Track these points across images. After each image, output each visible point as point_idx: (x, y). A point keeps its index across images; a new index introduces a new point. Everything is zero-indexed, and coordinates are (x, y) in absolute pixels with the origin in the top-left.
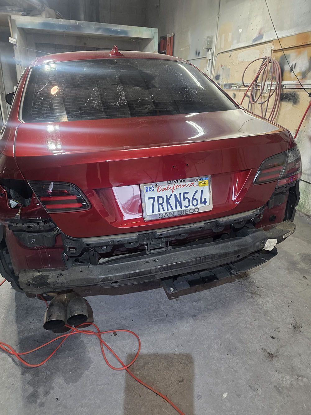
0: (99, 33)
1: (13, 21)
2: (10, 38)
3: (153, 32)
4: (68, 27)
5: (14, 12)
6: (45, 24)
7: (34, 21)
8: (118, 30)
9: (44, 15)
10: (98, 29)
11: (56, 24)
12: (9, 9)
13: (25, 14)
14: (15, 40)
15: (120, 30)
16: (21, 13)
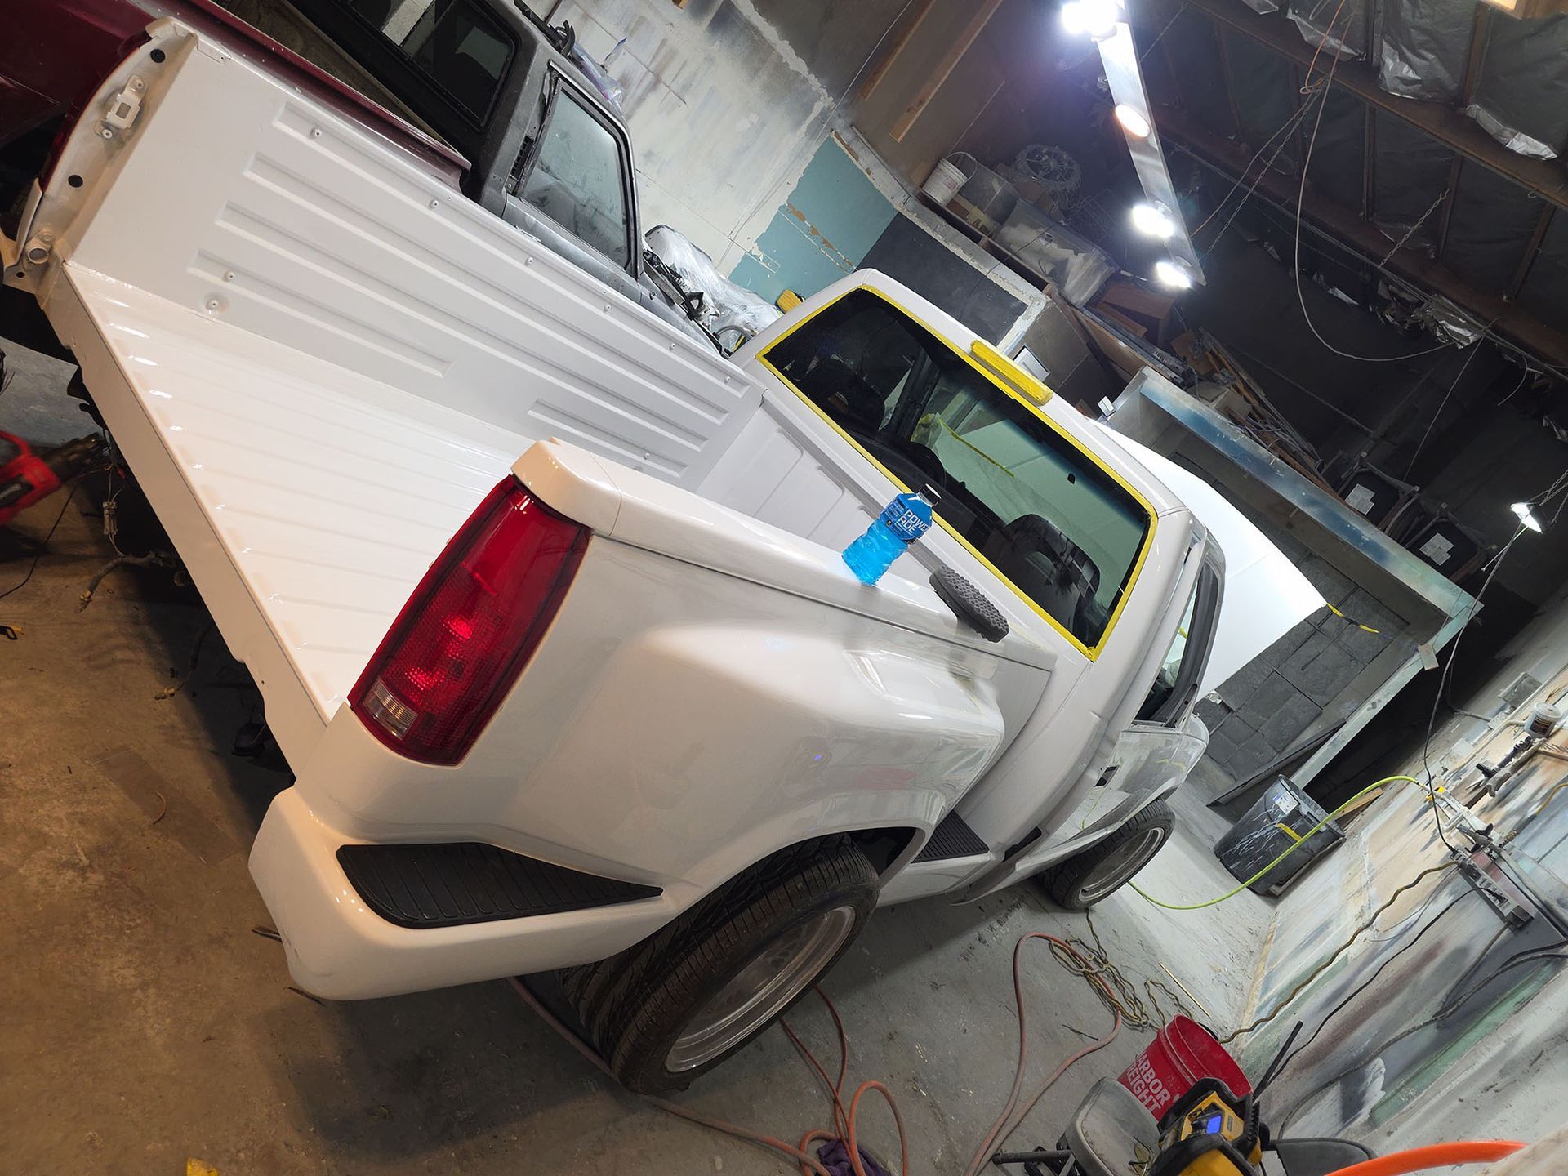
0: (1311, 512)
1: (1144, 378)
2: (1105, 399)
3: (1462, 604)
4: (1245, 455)
5: (1161, 366)
6: (1199, 420)
7: (1181, 401)
8: (1363, 537)
9: (1214, 405)
10: (1312, 503)
11: (1221, 435)
12: (1156, 356)
13: (1180, 380)
14: (1111, 408)
15: (1367, 539)
16: (1173, 375)
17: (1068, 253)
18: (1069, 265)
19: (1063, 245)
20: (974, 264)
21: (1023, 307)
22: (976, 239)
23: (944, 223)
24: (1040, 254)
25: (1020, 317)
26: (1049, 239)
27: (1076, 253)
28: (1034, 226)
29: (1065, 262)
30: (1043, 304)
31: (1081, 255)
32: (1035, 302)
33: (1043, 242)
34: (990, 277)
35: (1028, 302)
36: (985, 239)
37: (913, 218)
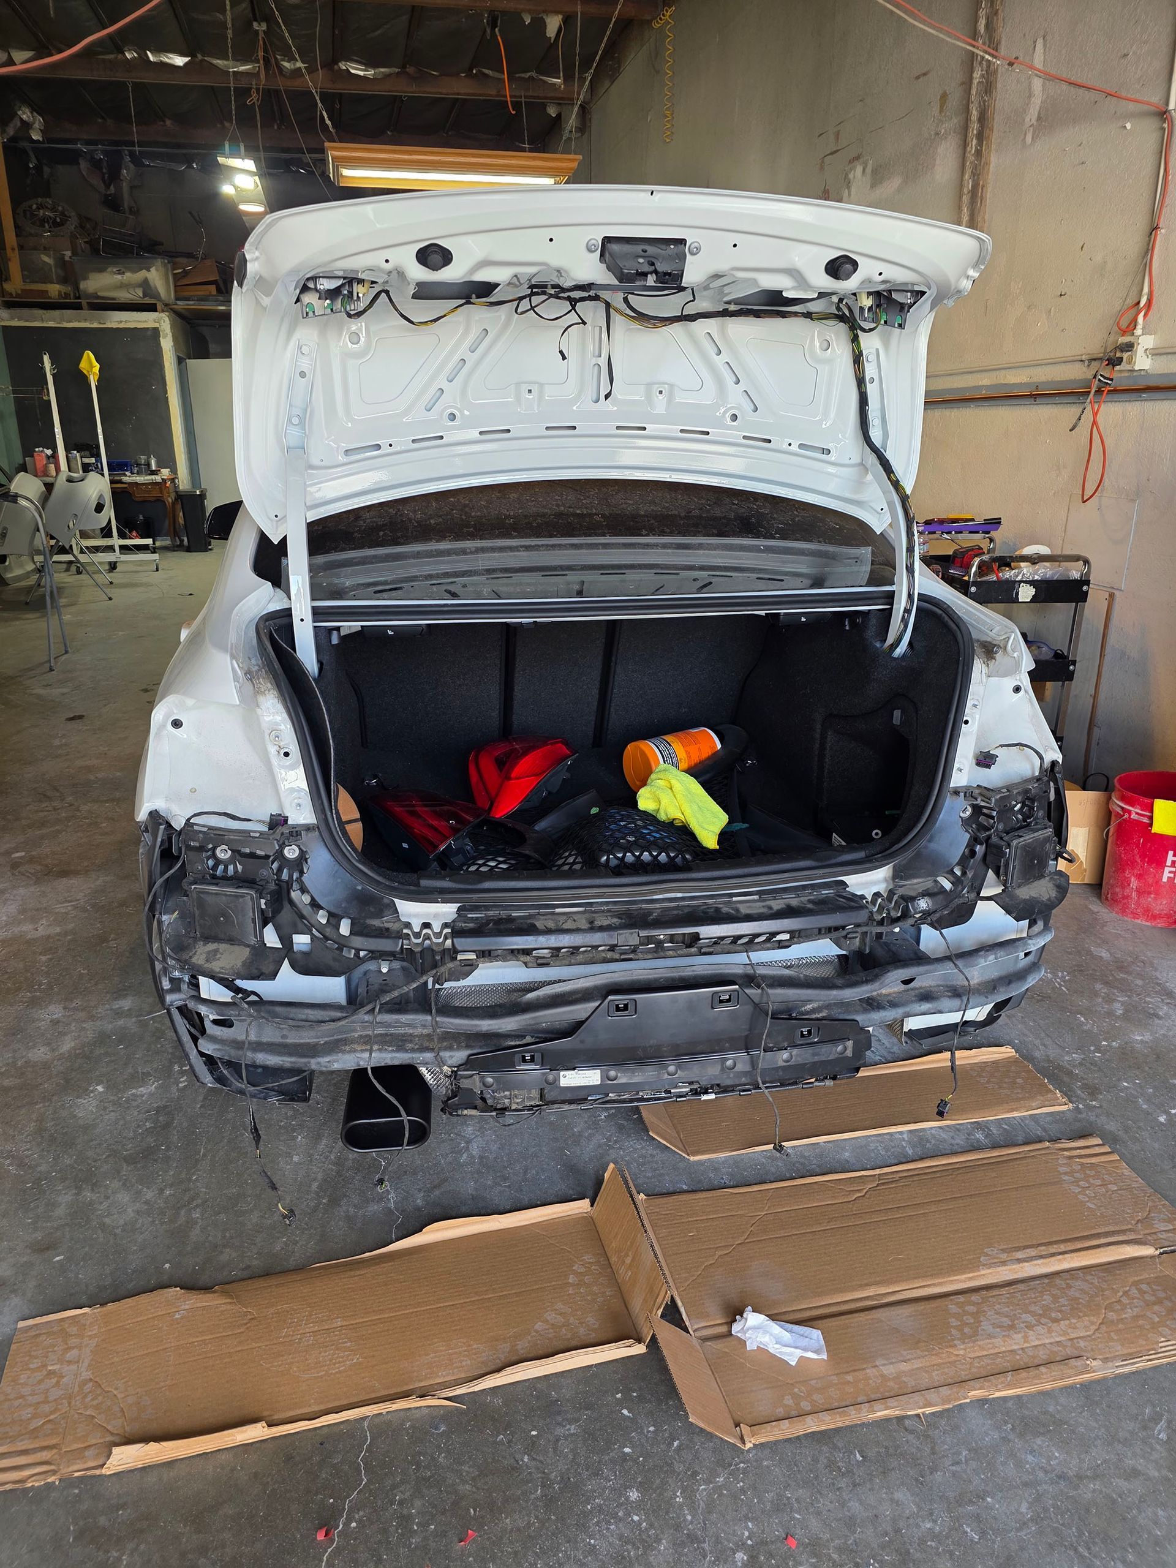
17: (143, 274)
18: (151, 284)
19: (134, 271)
20: (95, 325)
21: (156, 332)
22: (78, 307)
23: (45, 312)
24: (122, 286)
25: (161, 339)
26: (120, 272)
27: (149, 270)
28: (101, 270)
29: (146, 281)
30: (167, 320)
31: (153, 270)
32: (162, 322)
33: (119, 277)
34: (115, 325)
35: (156, 325)
36: (84, 302)
37: (16, 323)
